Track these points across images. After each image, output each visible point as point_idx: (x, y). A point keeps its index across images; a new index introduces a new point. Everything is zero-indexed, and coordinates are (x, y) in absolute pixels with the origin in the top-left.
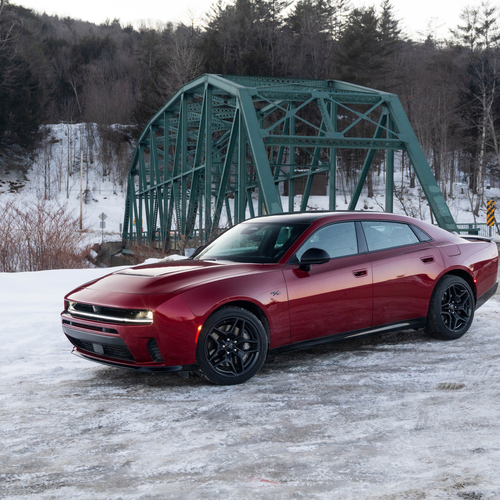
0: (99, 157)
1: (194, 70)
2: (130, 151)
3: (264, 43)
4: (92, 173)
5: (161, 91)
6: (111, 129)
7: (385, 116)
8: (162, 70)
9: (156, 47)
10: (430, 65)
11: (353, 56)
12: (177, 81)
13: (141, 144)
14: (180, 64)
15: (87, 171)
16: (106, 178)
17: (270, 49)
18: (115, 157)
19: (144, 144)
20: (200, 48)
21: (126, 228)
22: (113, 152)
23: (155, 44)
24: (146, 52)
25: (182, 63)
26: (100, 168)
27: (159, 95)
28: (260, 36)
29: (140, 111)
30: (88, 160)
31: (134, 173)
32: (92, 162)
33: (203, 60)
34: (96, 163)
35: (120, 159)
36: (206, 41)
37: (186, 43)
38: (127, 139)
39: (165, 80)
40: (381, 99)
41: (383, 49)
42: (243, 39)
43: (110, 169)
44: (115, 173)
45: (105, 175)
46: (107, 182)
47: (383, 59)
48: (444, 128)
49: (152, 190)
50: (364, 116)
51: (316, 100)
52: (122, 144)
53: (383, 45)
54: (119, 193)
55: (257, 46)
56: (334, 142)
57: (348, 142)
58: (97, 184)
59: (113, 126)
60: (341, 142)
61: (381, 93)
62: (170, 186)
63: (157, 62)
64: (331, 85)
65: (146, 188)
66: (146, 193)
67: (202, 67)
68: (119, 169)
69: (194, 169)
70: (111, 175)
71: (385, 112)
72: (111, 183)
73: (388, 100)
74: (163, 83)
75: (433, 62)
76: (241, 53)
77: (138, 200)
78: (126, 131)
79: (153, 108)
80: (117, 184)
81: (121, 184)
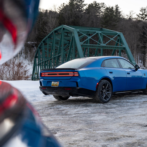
0: (24, 52)
1: (56, 25)
2: (34, 51)
3: (78, 17)
4: (21, 58)
5: (45, 31)
6: (28, 43)
7: (118, 39)
8: (45, 25)
9: (43, 18)
10: (131, 26)
11: (107, 22)
12: (50, 28)
13: (39, 48)
14: (51, 23)
15: (20, 57)
16: (26, 59)
17: (80, 19)
18: (29, 53)
19: (40, 48)
20: (58, 18)
21: (33, 76)
22: (28, 51)
23: (42, 17)
24: (39, 19)
25: (52, 23)
26: (24, 56)
27: (44, 32)
28: (77, 15)
29: (38, 38)
30: (20, 53)
31: (36, 57)
32: (21, 54)
33: (59, 22)
34: (23, 54)
35: (31, 53)
36: (60, 16)
37: (53, 16)
38: (33, 47)
39: (46, 28)
40: (117, 34)
41: (116, 20)
42: (71, 16)
43: (28, 56)
44: (29, 58)
45: (26, 58)
46: (26, 61)
47: (116, 23)
48: (135, 45)
49: (43, 63)
50: (112, 39)
51: (97, 34)
52: (32, 48)
53: (116, 19)
54: (30, 64)
55: (76, 18)
56: (103, 47)
57: (107, 47)
58: (23, 61)
59: (29, 42)
60: (105, 47)
61: (117, 32)
62: (49, 61)
63: (44, 22)
64: (101, 29)
65: (40, 62)
66: (41, 64)
67: (58, 24)
68: (30, 56)
69: (58, 55)
70: (28, 58)
71: (119, 38)
72: (28, 61)
73: (119, 34)
74: (46, 29)
75: (132, 25)
76: (71, 20)
77: (37, 66)
78: (33, 44)
79: (42, 37)
80: (30, 61)
81: (31, 61)
